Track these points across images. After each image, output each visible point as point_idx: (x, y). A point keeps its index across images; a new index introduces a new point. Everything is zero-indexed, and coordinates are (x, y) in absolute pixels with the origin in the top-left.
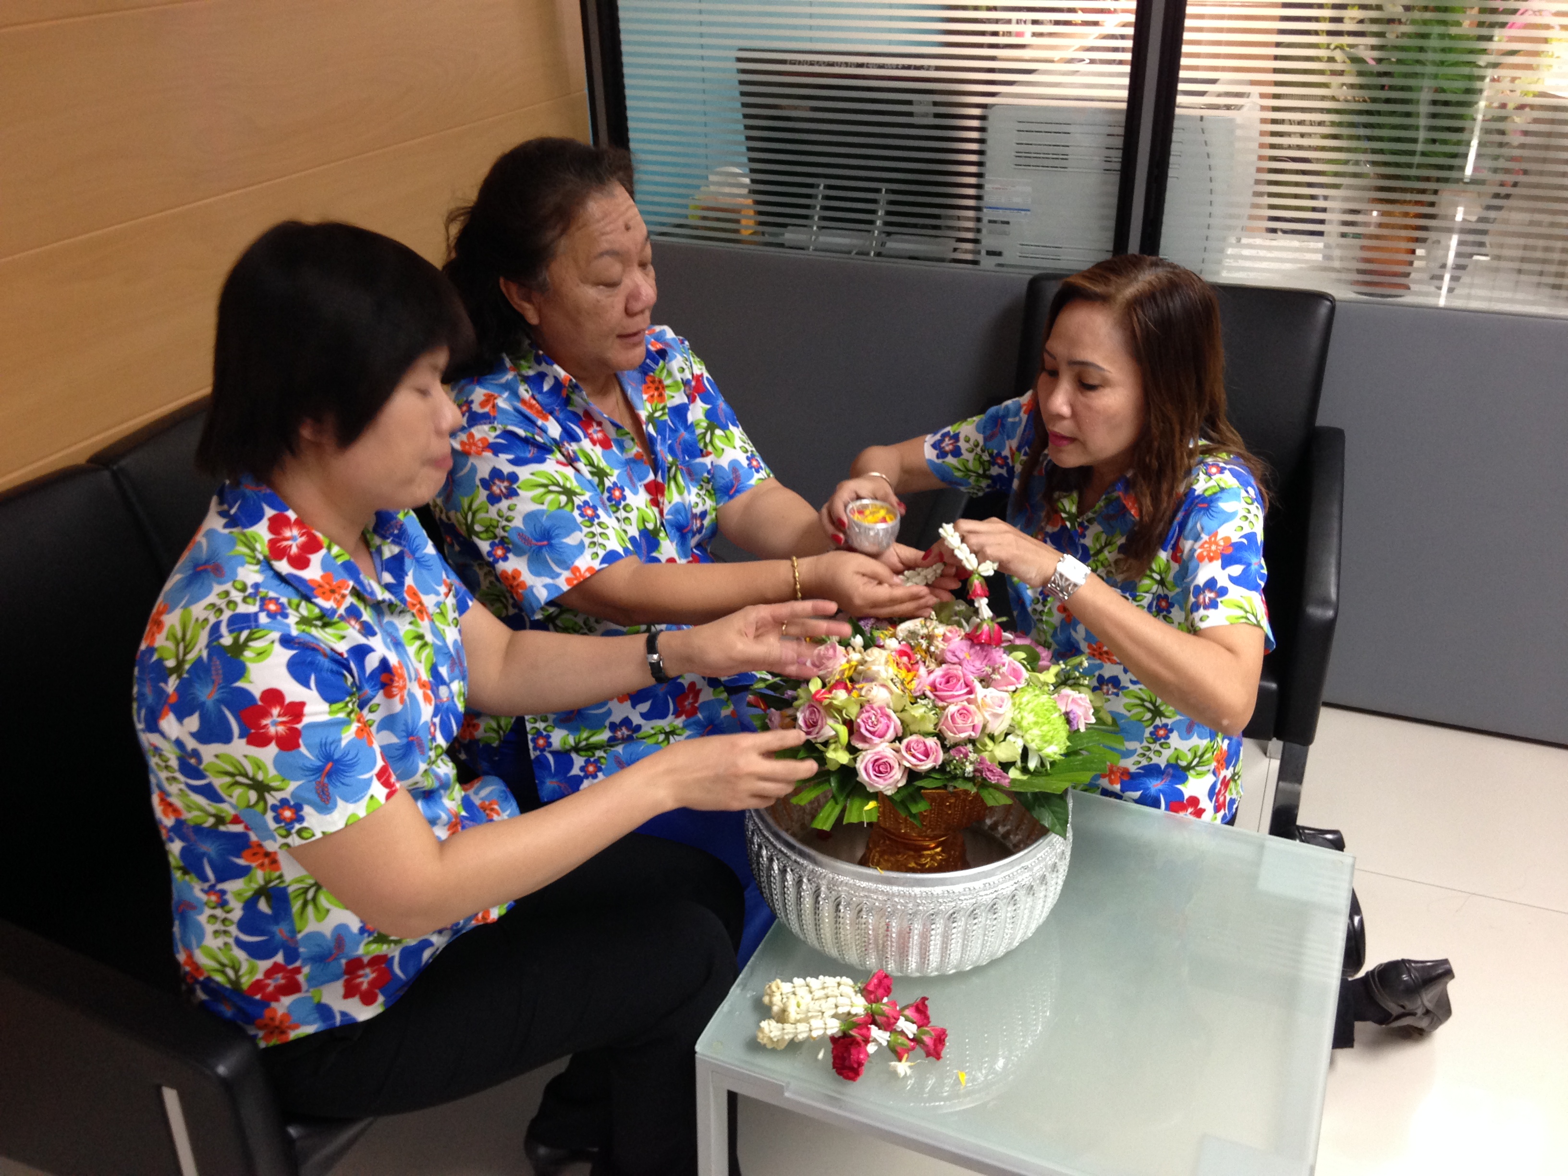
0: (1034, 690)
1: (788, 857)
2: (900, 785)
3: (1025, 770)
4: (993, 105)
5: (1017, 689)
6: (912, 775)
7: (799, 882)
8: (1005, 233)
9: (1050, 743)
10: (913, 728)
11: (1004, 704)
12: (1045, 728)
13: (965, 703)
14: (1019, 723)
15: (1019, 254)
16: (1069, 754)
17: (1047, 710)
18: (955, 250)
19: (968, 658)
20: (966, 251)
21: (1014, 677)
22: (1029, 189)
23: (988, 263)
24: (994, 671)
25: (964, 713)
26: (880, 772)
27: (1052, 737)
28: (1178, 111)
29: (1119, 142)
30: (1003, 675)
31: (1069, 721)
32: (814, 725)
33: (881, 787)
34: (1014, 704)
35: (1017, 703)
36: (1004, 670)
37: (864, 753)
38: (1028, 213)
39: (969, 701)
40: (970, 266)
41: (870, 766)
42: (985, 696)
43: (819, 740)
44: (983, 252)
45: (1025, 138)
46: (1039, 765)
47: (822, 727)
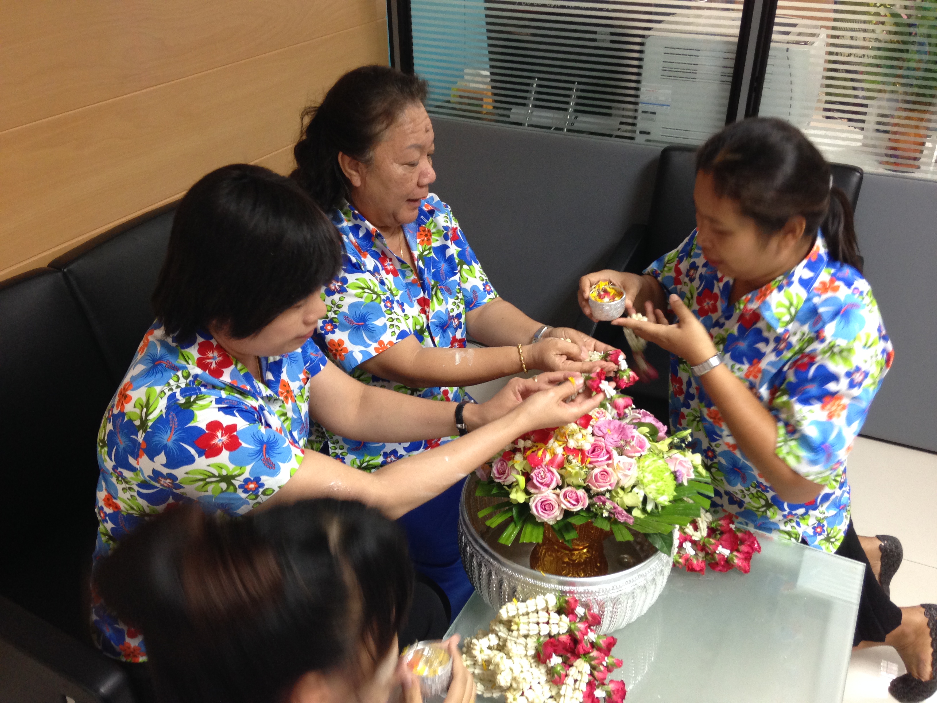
0: (653, 456)
1: (483, 557)
2: (558, 519)
3: (644, 510)
4: (649, 36)
5: (641, 455)
6: (567, 514)
7: (490, 574)
8: (653, 120)
9: (662, 494)
10: (569, 480)
11: (632, 468)
12: (660, 484)
13: (606, 467)
14: (642, 480)
15: (661, 134)
16: (676, 501)
17: (661, 471)
18: (619, 129)
19: (609, 433)
20: (626, 131)
21: (640, 447)
22: (670, 92)
23: (640, 139)
24: (627, 443)
25: (605, 473)
26: (545, 510)
27: (664, 491)
28: (772, 45)
29: (732, 63)
30: (632, 447)
31: (676, 478)
32: (503, 473)
33: (546, 520)
34: (639, 467)
35: (641, 467)
36: (633, 443)
37: (535, 496)
38: (669, 107)
39: (608, 465)
40: (629, 141)
41: (539, 505)
42: (619, 462)
43: (507, 483)
44: (638, 132)
45: (669, 58)
46: (654, 508)
47: (508, 475)
